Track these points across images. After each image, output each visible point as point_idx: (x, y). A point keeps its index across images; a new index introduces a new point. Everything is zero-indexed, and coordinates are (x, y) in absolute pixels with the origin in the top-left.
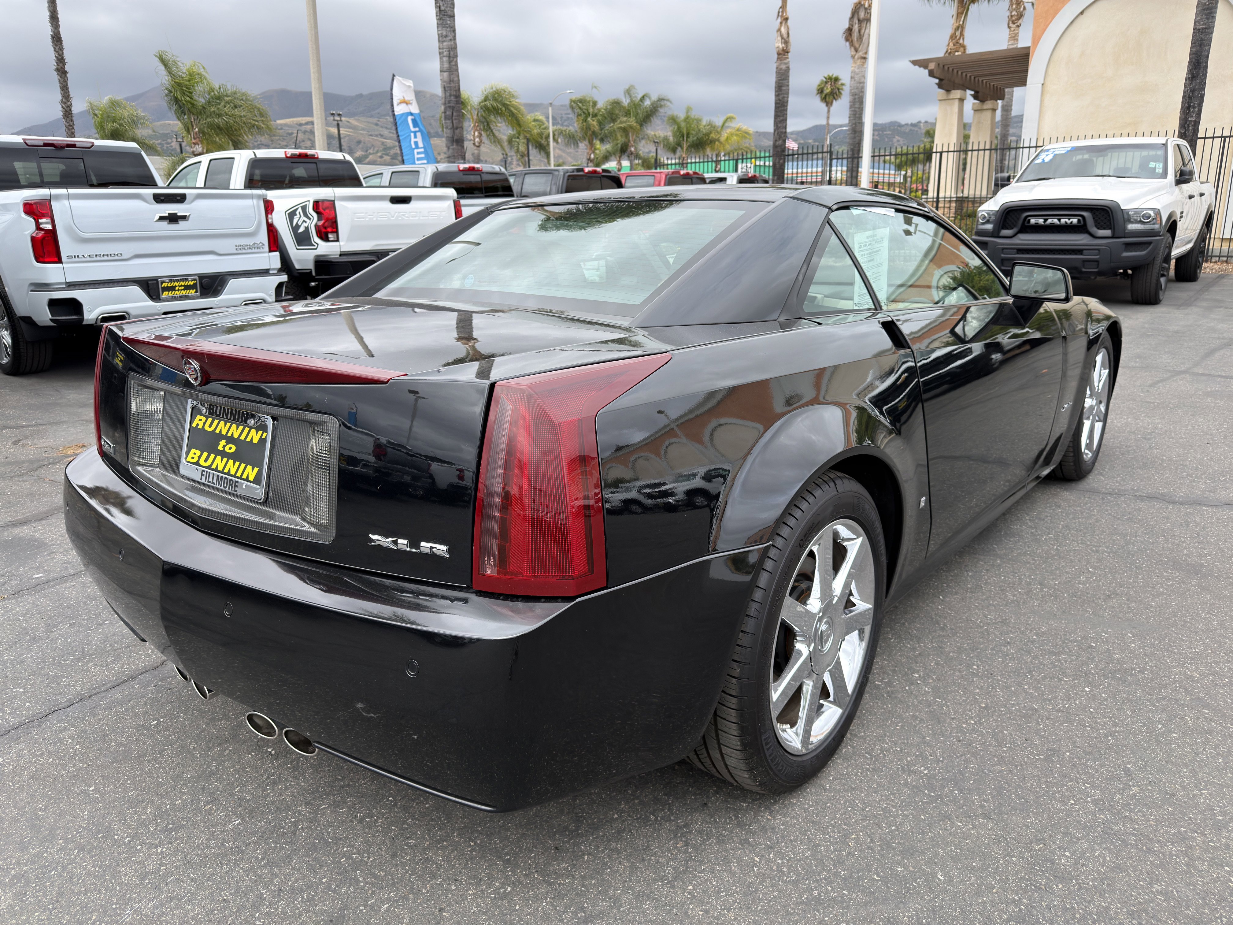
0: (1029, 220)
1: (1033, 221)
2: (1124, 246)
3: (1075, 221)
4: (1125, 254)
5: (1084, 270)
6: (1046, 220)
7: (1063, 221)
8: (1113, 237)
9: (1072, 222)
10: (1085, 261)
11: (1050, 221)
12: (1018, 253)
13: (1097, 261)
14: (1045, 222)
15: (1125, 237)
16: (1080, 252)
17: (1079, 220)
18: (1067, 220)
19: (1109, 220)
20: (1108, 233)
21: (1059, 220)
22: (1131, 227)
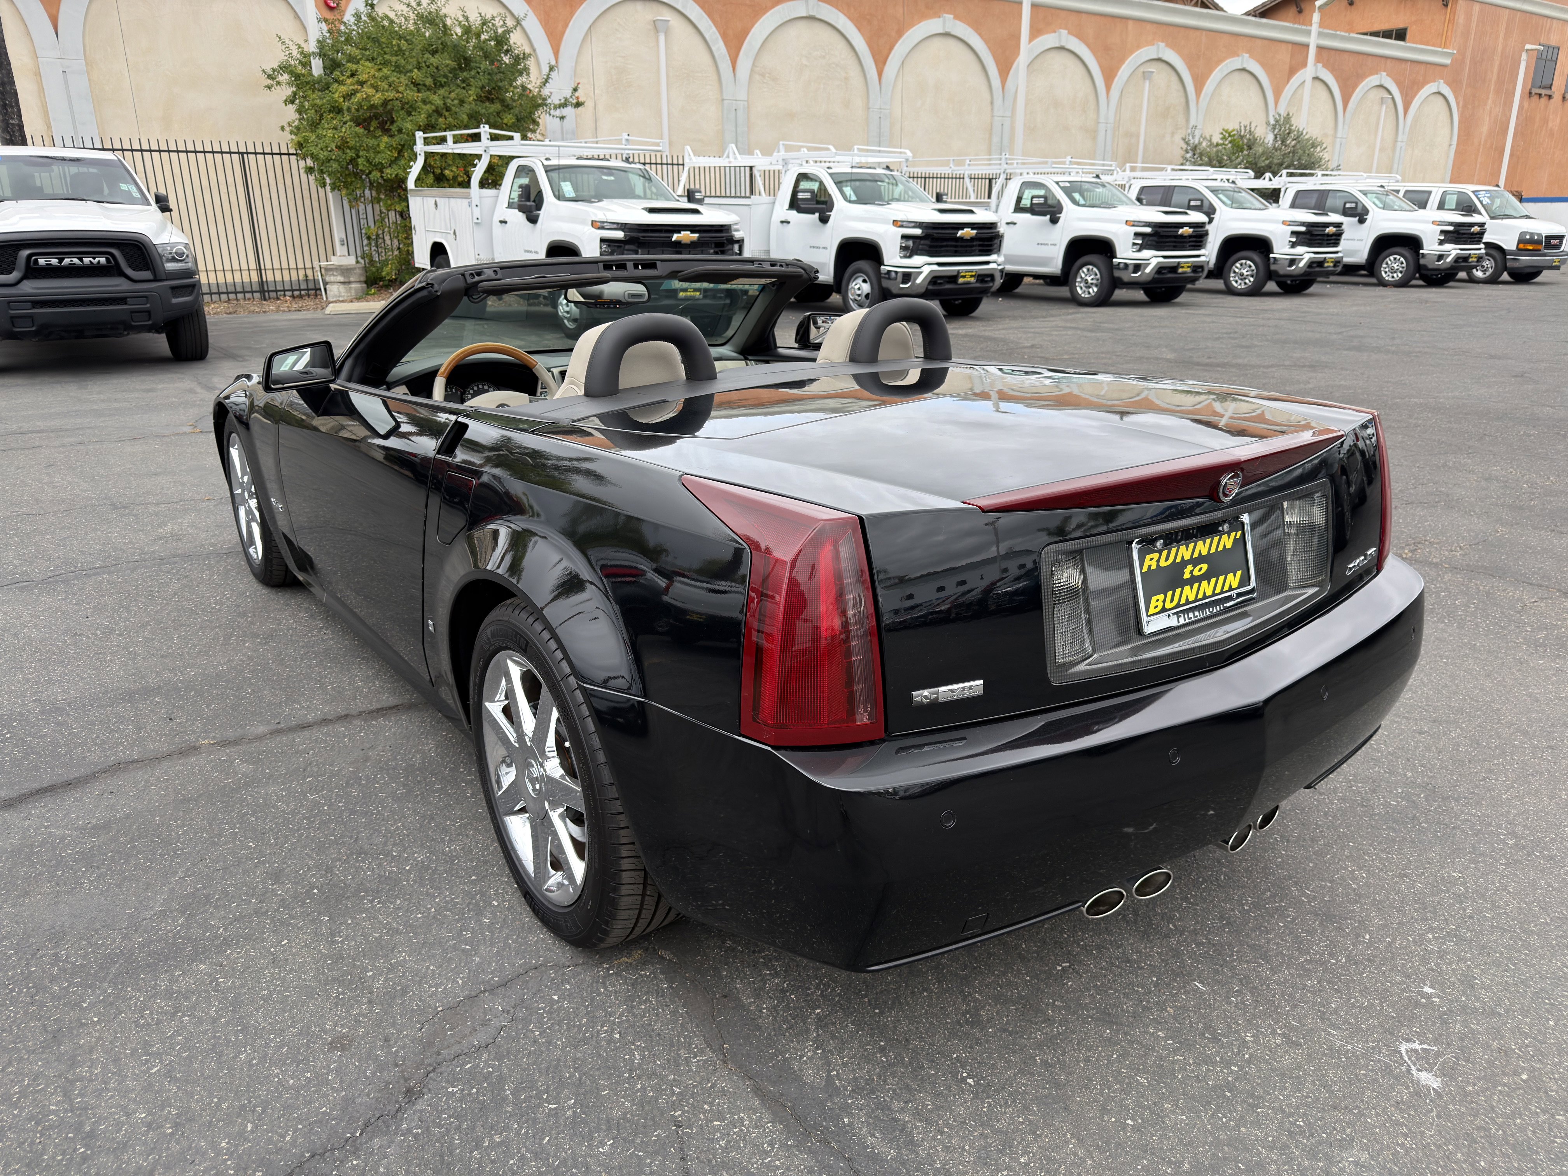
0: (36, 261)
1: (42, 261)
2: (170, 291)
3: (103, 260)
4: (175, 301)
5: (133, 324)
6: (61, 260)
7: (87, 260)
8: (156, 280)
9: (99, 262)
10: (133, 312)
11: (67, 261)
12: (34, 307)
13: (148, 312)
14: (60, 262)
15: (167, 280)
16: (122, 300)
17: (107, 259)
18: (91, 259)
19: (144, 258)
20: (147, 275)
21: (81, 259)
22: (170, 266)
